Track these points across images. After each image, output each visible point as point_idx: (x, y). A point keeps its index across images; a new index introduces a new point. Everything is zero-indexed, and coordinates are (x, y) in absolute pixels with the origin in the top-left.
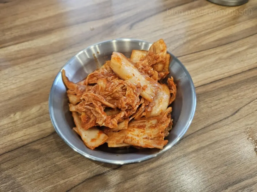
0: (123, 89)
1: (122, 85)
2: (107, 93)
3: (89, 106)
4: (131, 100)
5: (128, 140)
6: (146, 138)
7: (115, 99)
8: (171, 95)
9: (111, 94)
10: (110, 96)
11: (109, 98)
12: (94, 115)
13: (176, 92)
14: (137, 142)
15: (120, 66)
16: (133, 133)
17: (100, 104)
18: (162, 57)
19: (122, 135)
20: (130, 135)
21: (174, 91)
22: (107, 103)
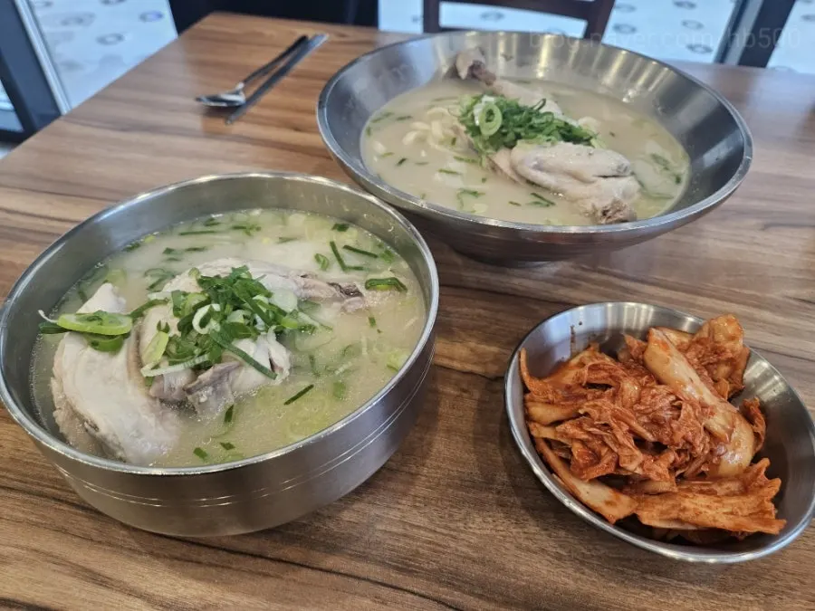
0: (673, 406)
1: (672, 398)
2: (642, 408)
3: (599, 429)
4: (691, 431)
5: (688, 515)
6: (732, 513)
7: (656, 422)
8: (757, 435)
9: (650, 410)
10: (647, 414)
11: (645, 419)
12: (611, 450)
13: (764, 430)
14: (711, 518)
15: (668, 359)
16: (697, 502)
17: (626, 428)
18: (732, 352)
19: (671, 502)
20: (687, 503)
21: (761, 428)
22: (641, 429)
